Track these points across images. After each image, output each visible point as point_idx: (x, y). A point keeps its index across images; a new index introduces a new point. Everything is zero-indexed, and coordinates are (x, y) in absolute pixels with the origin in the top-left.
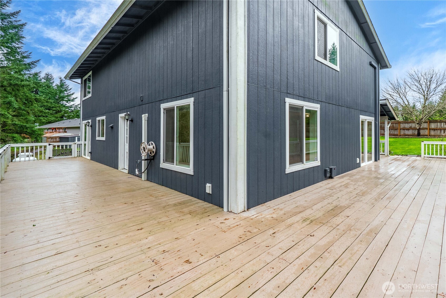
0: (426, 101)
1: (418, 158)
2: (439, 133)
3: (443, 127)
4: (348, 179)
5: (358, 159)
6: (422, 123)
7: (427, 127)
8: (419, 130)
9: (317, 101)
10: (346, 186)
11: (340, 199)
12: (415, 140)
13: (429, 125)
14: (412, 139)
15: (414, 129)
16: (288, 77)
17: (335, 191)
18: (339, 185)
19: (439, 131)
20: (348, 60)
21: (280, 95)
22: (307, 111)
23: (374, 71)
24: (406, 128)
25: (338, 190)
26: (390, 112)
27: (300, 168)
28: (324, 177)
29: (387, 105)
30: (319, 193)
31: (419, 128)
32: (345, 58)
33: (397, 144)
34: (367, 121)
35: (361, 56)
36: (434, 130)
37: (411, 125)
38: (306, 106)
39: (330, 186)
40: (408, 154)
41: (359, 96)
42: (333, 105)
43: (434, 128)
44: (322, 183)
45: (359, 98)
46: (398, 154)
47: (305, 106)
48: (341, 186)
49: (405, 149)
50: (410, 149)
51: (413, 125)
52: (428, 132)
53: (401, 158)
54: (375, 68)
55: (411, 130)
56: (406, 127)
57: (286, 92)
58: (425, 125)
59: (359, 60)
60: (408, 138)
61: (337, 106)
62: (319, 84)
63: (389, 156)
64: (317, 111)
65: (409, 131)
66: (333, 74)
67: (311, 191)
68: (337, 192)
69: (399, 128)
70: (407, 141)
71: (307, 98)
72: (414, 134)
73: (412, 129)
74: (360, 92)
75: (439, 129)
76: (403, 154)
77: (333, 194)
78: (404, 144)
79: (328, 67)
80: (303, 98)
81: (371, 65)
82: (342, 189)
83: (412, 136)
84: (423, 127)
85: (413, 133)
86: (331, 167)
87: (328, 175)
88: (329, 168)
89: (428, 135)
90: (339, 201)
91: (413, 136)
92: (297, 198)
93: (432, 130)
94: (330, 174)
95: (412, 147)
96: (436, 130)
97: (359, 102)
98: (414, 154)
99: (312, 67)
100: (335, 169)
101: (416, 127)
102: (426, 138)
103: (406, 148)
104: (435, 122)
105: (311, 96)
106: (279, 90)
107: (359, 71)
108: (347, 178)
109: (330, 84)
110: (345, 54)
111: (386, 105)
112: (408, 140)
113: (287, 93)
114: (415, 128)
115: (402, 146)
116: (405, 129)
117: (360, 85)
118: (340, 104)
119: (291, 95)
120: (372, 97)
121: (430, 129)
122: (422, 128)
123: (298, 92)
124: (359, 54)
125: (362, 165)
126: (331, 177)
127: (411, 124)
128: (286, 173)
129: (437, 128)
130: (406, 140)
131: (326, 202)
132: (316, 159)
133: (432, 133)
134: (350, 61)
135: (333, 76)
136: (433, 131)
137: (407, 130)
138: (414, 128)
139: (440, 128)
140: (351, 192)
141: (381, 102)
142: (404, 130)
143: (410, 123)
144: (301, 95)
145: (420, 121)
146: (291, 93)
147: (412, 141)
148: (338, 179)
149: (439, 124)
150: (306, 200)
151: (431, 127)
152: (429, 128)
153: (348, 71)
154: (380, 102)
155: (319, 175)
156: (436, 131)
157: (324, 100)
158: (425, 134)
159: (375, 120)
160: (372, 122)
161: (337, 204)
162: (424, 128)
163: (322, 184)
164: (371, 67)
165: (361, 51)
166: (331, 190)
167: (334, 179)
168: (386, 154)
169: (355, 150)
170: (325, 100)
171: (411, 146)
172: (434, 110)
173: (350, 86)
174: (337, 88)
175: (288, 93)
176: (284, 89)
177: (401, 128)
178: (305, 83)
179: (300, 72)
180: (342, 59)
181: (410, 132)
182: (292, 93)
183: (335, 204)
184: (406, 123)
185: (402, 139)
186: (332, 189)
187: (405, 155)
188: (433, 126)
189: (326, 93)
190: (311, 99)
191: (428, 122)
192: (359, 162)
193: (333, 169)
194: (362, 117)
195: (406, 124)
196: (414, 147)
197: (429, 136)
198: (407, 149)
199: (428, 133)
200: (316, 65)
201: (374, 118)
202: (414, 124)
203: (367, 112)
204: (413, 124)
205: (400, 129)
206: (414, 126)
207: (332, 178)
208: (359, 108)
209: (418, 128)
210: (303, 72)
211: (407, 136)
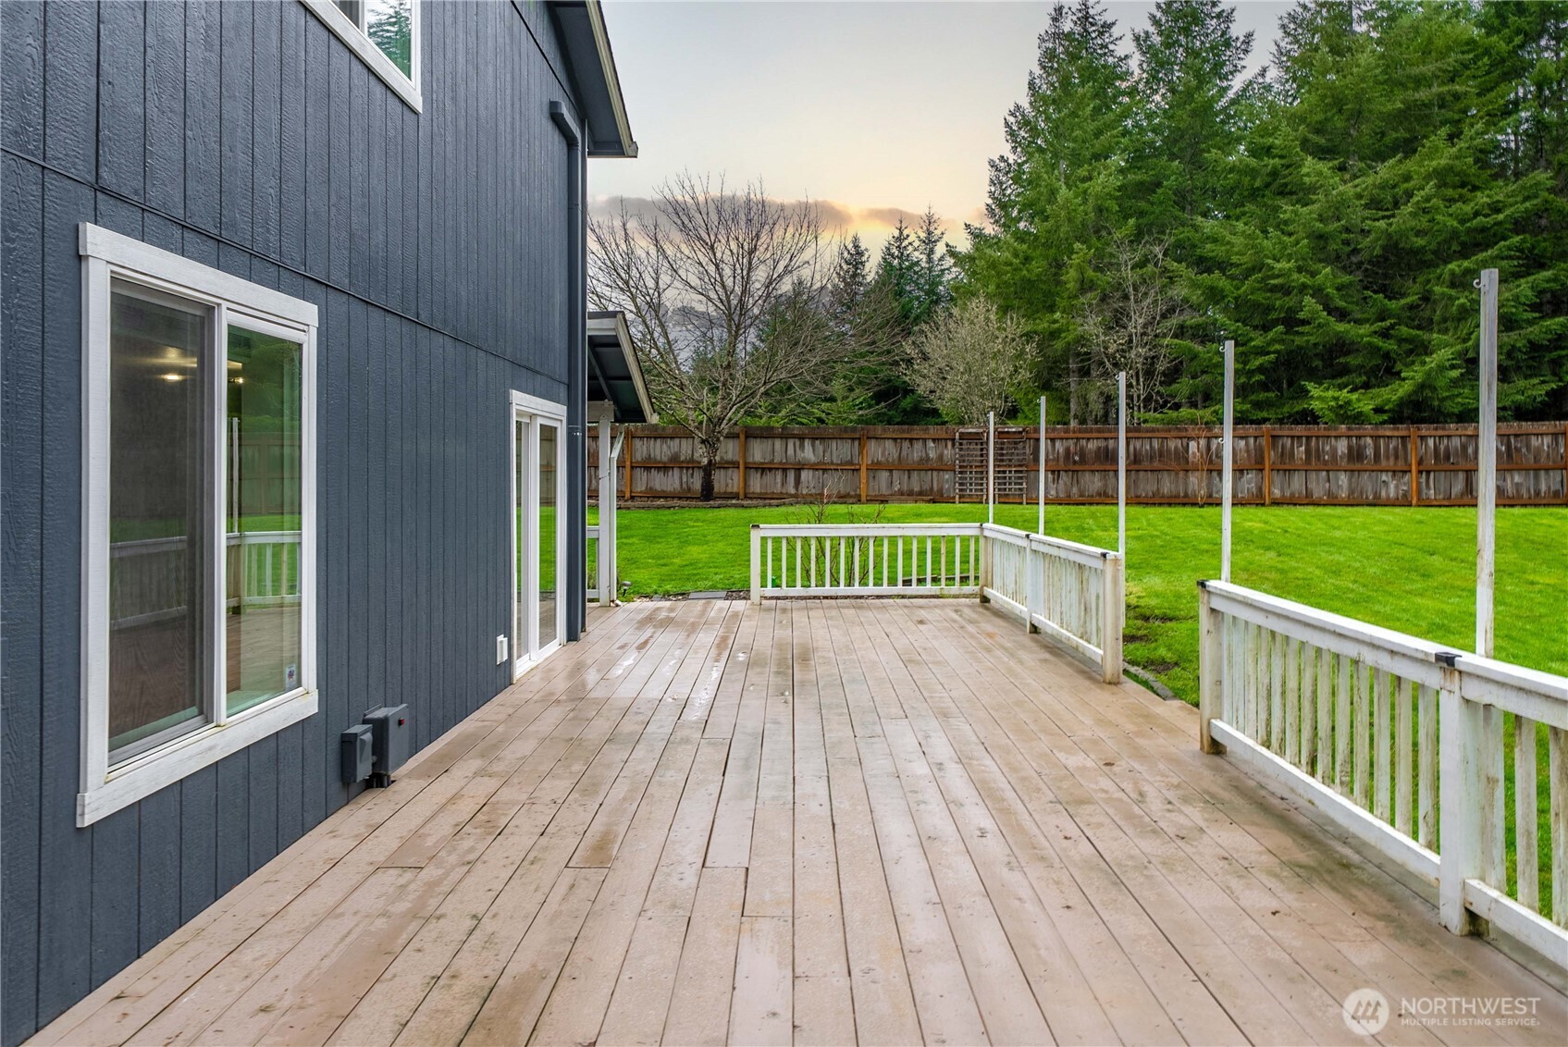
0: (736, 337)
1: (739, 605)
2: (779, 485)
3: (792, 460)
4: (480, 773)
5: (501, 638)
6: (722, 438)
7: (736, 458)
8: (708, 470)
9: (300, 280)
10: (488, 820)
11: (488, 925)
12: (697, 520)
13: (745, 449)
14: (687, 514)
15: (687, 468)
16: (104, 65)
17: (440, 872)
18: (444, 826)
19: (779, 475)
20: (461, 59)
21: (36, 189)
22: (241, 341)
23: (566, 157)
24: (656, 461)
25: (453, 859)
26: (626, 382)
27: (190, 758)
28: (336, 786)
29: (617, 345)
30: (333, 913)
31: (710, 461)
32: (448, 41)
33: (630, 541)
34: (540, 421)
35: (517, 58)
36: (763, 469)
37: (676, 450)
38: (238, 307)
39: (387, 841)
40: (688, 587)
41: (509, 280)
42: (389, 318)
43: (762, 463)
44: (333, 833)
45: (509, 292)
46: (649, 590)
47: (225, 305)
48: (458, 830)
49: (672, 563)
50: (691, 564)
51: (685, 448)
52: (742, 479)
53: (671, 610)
54: (570, 142)
55: (676, 471)
56: (658, 458)
57: (91, 179)
58: (729, 450)
59: (508, 78)
60: (669, 508)
61: (406, 327)
62: (310, 167)
63: (617, 606)
64: (300, 346)
65: (670, 473)
66: (389, 123)
67: (274, 909)
68: (455, 876)
69: (628, 463)
70: (671, 525)
71: (242, 249)
72: (689, 489)
73: (681, 468)
74: (510, 261)
75: (777, 469)
76: (668, 587)
77: (433, 903)
78: (661, 537)
79: (365, 71)
80: (211, 243)
81: (556, 119)
82: (472, 849)
83: (680, 498)
84: (722, 458)
85: (684, 486)
86: (380, 714)
87: (364, 770)
88: (365, 722)
89: (741, 496)
90: (490, 940)
91: (684, 496)
92: (185, 999)
93: (756, 469)
94: (375, 758)
95: (695, 552)
96: (770, 469)
97: (509, 315)
98: (714, 588)
99: (275, 37)
100: (400, 723)
101: (696, 456)
102: (735, 506)
103: (674, 557)
104: (765, 434)
105: (267, 240)
106: (34, 155)
107: (509, 138)
108: (473, 769)
109: (374, 182)
110: (449, 21)
111: (614, 343)
112: (670, 517)
113: (99, 188)
114: (692, 460)
115: (657, 549)
116: (651, 468)
117: (510, 217)
118: (424, 318)
119: (123, 211)
120: (560, 297)
121: (747, 468)
122: (719, 463)
123: (178, 198)
124: (507, 41)
125: (521, 667)
126: (378, 780)
127: (677, 441)
128: (87, 824)
129: (772, 462)
130: (664, 519)
131: (409, 974)
132: (291, 675)
133: (757, 484)
134: (470, 67)
135: (391, 133)
136: (759, 475)
137: (659, 469)
138: (688, 462)
139: (781, 463)
140: (531, 857)
141: (594, 327)
142: (648, 469)
143: (672, 438)
144: (196, 221)
145: (714, 431)
146: (125, 192)
147: (691, 523)
148: (423, 783)
149: (778, 443)
150: (263, 1003)
151: (751, 460)
152: (745, 463)
153: (462, 123)
154: (590, 323)
155: (308, 783)
156: (769, 477)
157: (339, 278)
158: (729, 490)
159: (571, 419)
160: (556, 428)
161: (487, 971)
162: (727, 462)
163: (333, 842)
164: (557, 132)
165: (516, 30)
166: (409, 875)
167: (393, 787)
168: (604, 598)
169: (491, 590)
170: (347, 281)
171: (689, 548)
172: (765, 383)
173: (470, 212)
174: (411, 213)
175: (103, 190)
176: (69, 147)
177: (638, 462)
178: (224, 139)
179: (196, 52)
180: (435, 42)
181: (671, 482)
182: (136, 192)
183: (473, 971)
184: (655, 438)
185: (642, 514)
186: (411, 861)
187: (676, 595)
188: (759, 452)
189: (351, 235)
190: (263, 258)
191: (742, 437)
192: (505, 658)
193: (392, 726)
194: (520, 401)
195: (659, 441)
196: (704, 552)
197: (746, 497)
198: (677, 561)
199: (742, 484)
200: (297, 35)
201: (565, 408)
202: (690, 441)
203: (537, 372)
204: (684, 442)
205: (632, 467)
206: (690, 452)
207: (381, 785)
208: (509, 350)
209: (705, 461)
210: (215, 59)
211: (661, 502)
